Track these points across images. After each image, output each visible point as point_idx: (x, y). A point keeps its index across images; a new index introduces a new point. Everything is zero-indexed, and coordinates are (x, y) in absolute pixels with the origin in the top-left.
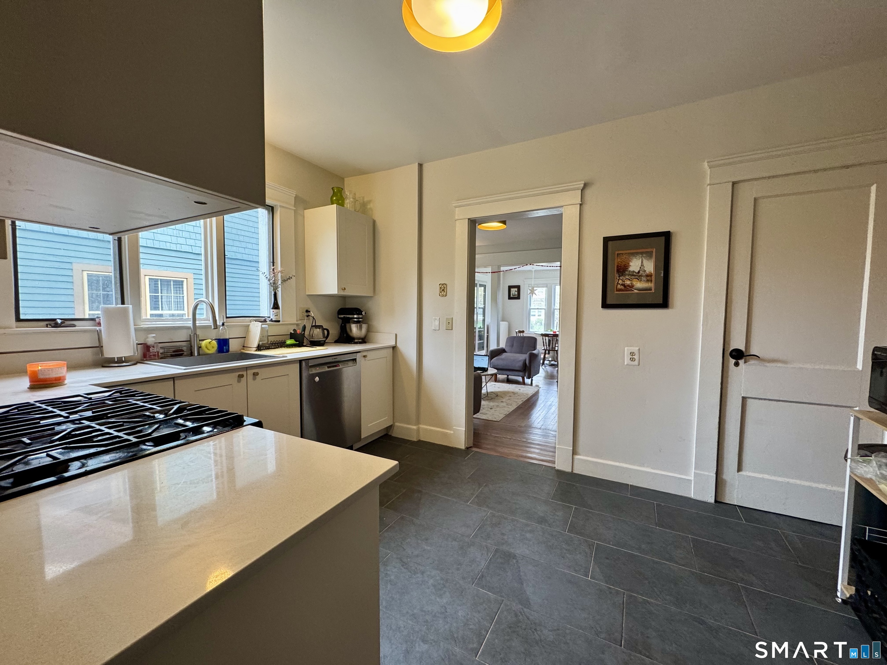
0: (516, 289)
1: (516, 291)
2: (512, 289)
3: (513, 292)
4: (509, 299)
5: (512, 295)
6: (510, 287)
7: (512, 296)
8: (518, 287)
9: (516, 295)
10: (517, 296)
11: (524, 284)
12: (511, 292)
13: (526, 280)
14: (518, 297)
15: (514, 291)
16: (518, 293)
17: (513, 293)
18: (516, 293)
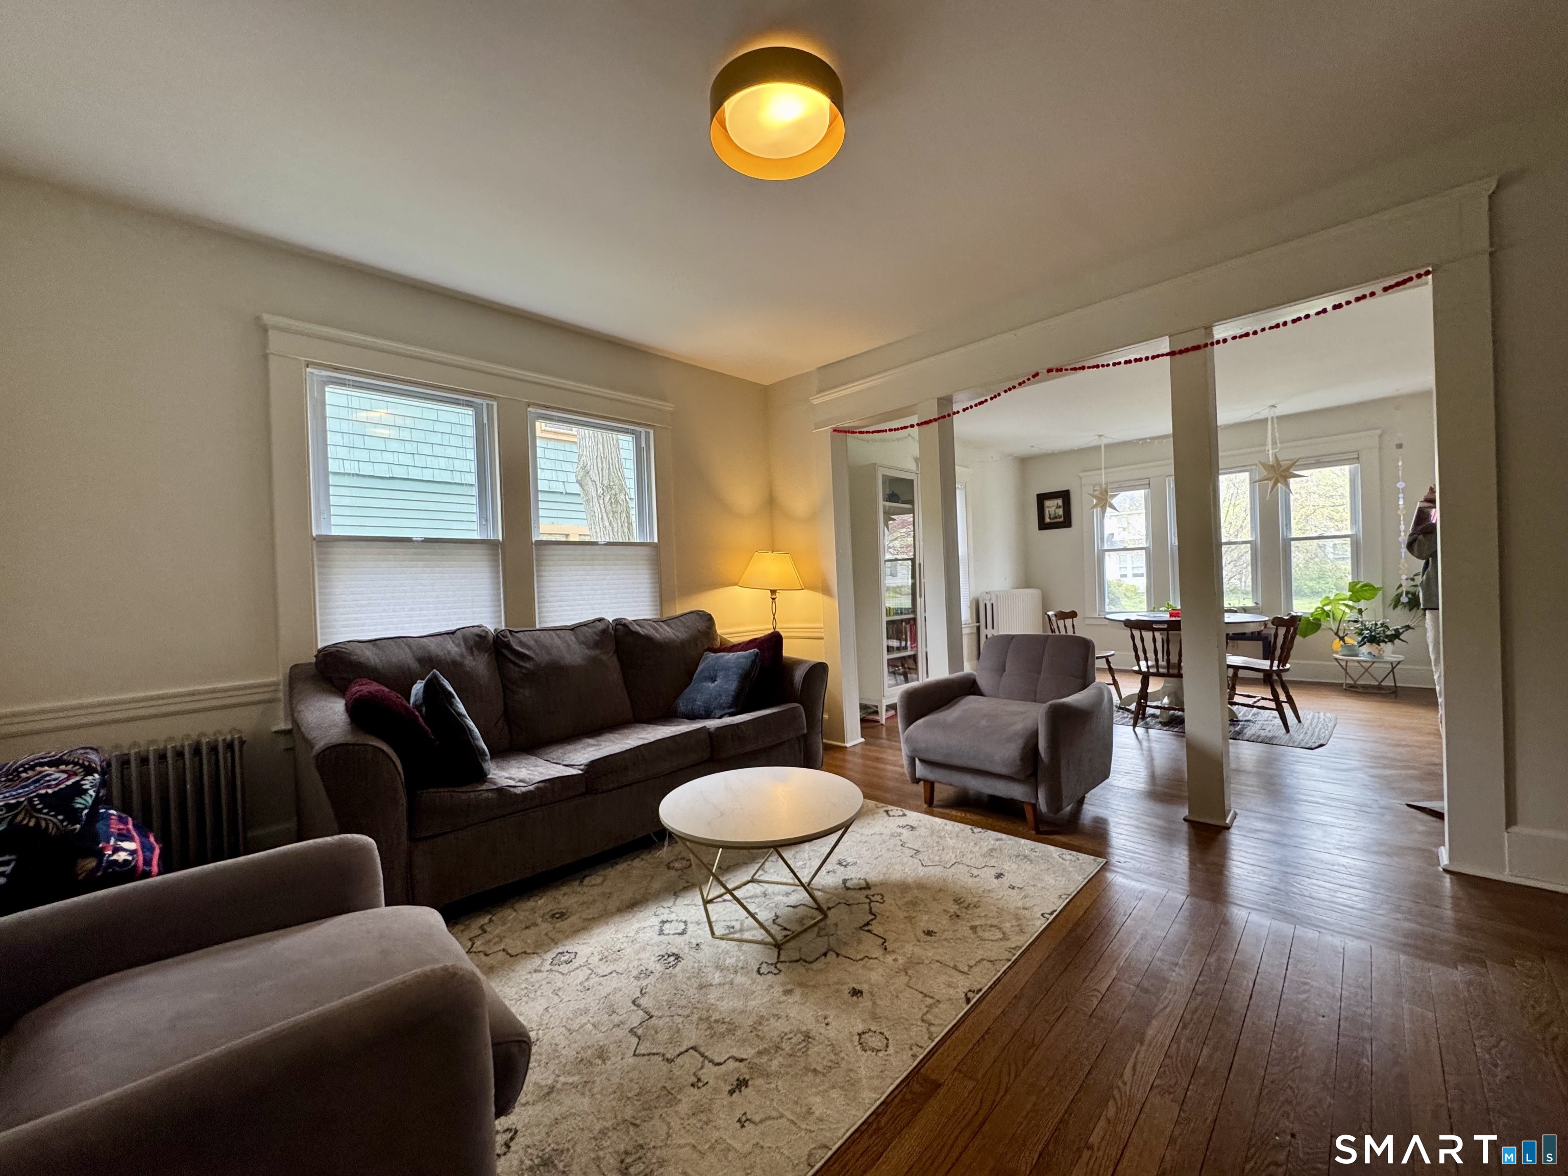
0: (1060, 502)
1: (1058, 507)
2: (1048, 503)
3: (1052, 510)
4: (1041, 528)
5: (1050, 518)
6: (1042, 499)
7: (1048, 520)
8: (1065, 496)
9: (1060, 517)
10: (1062, 519)
11: (1081, 486)
12: (1047, 510)
13: (1085, 474)
14: (1066, 522)
15: (1053, 507)
16: (1064, 512)
17: (1052, 512)
18: (1060, 512)
